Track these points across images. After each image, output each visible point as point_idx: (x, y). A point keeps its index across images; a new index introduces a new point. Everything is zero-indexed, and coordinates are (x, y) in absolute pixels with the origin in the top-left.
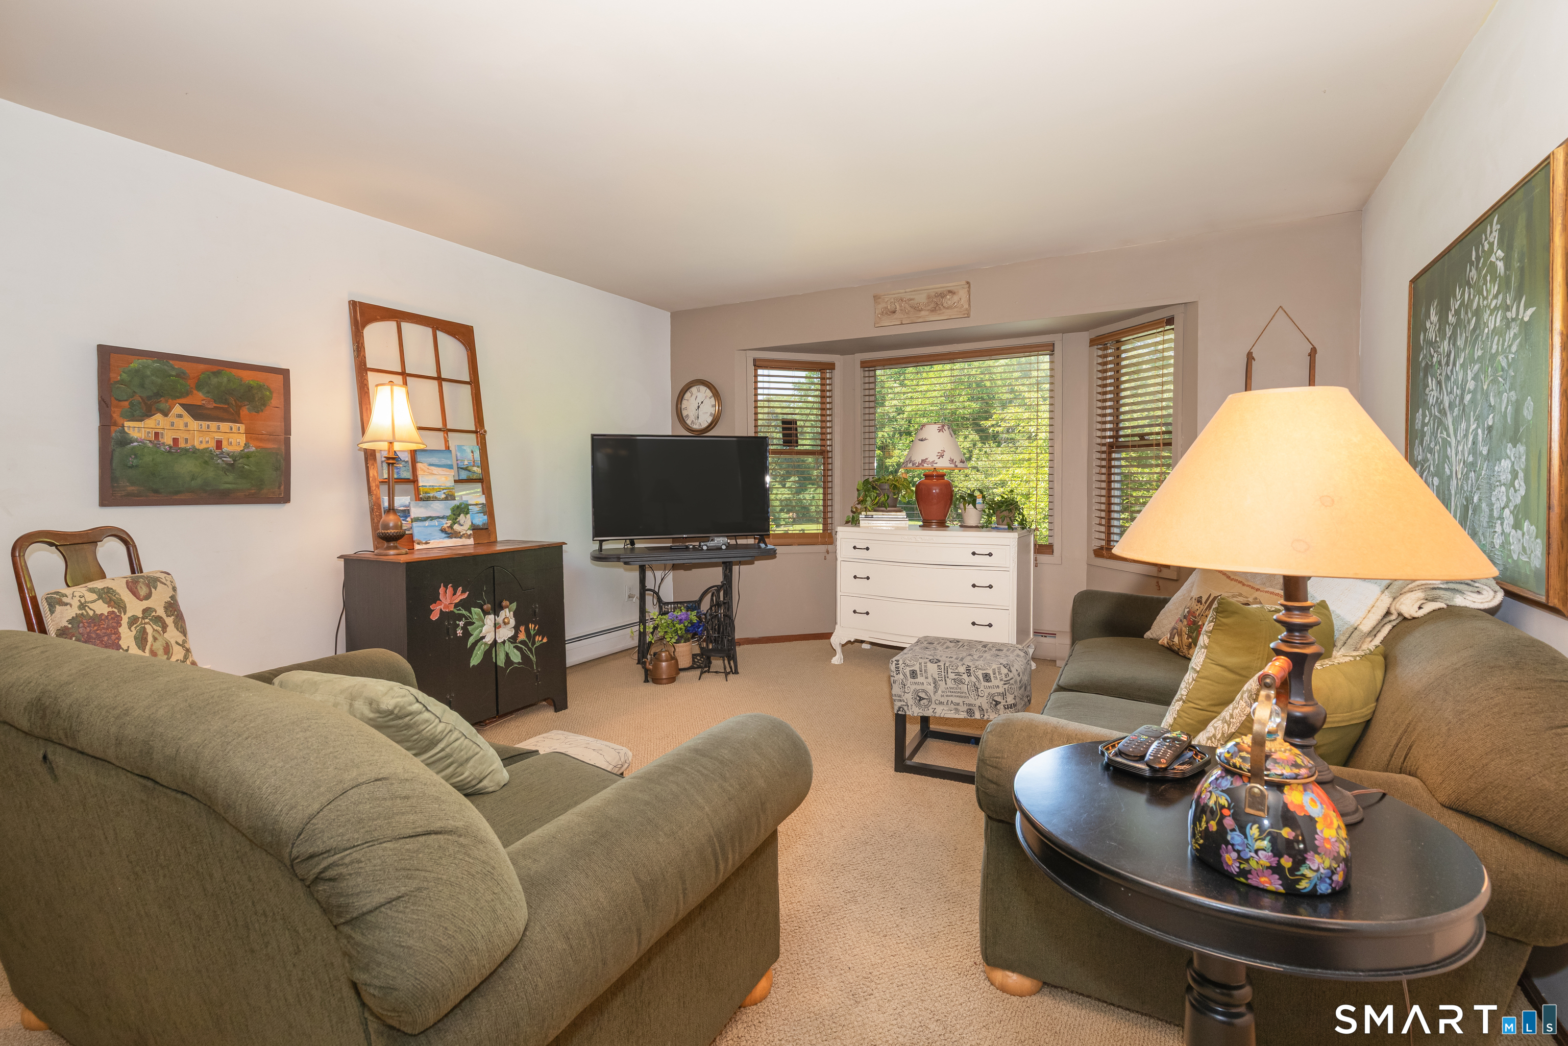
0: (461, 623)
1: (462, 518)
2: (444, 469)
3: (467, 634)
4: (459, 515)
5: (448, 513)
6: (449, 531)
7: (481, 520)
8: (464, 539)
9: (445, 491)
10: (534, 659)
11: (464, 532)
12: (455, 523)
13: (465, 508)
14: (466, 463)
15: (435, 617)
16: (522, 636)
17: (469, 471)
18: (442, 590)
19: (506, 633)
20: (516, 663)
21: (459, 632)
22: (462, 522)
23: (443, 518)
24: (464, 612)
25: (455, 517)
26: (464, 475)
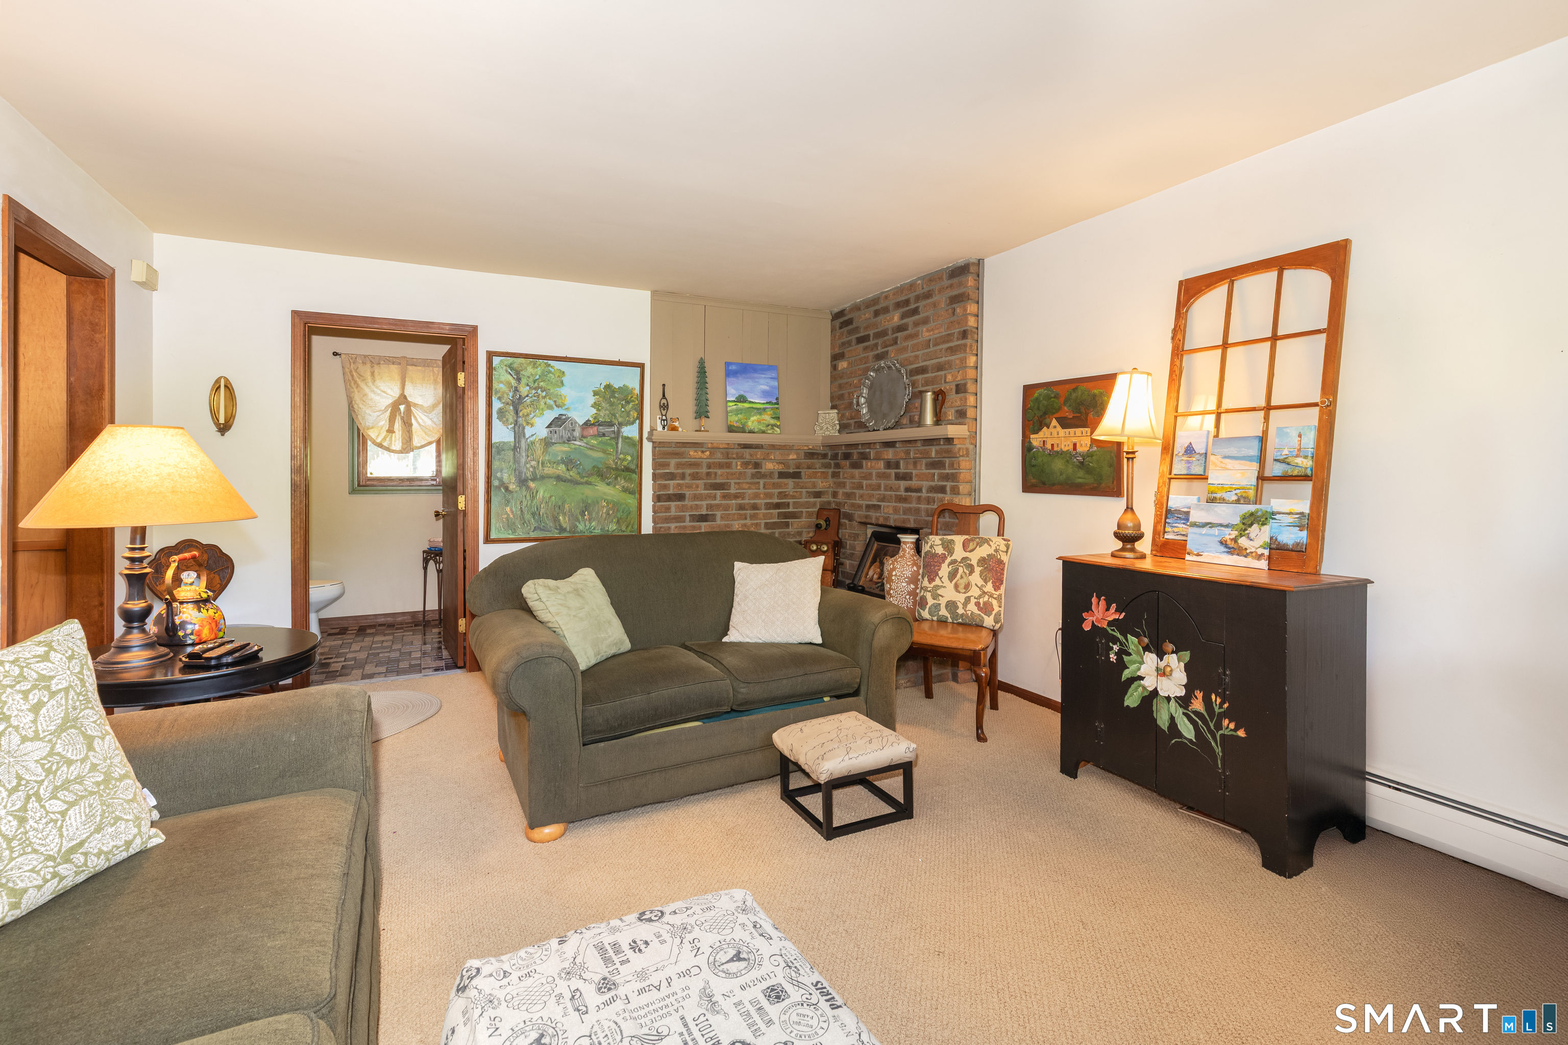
0: (1116, 648)
1: (1254, 530)
2: (1243, 462)
4: (1251, 525)
5: (1236, 520)
6: (1232, 544)
7: (1292, 536)
8: (1249, 559)
9: (1237, 491)
10: (1218, 750)
11: (1253, 550)
12: (1241, 536)
13: (1262, 517)
14: (1286, 452)
15: (1087, 627)
17: (1288, 464)
18: (1094, 600)
20: (1186, 738)
21: (1113, 657)
22: (1252, 536)
23: (1227, 526)
24: (1119, 635)
25: (1243, 527)
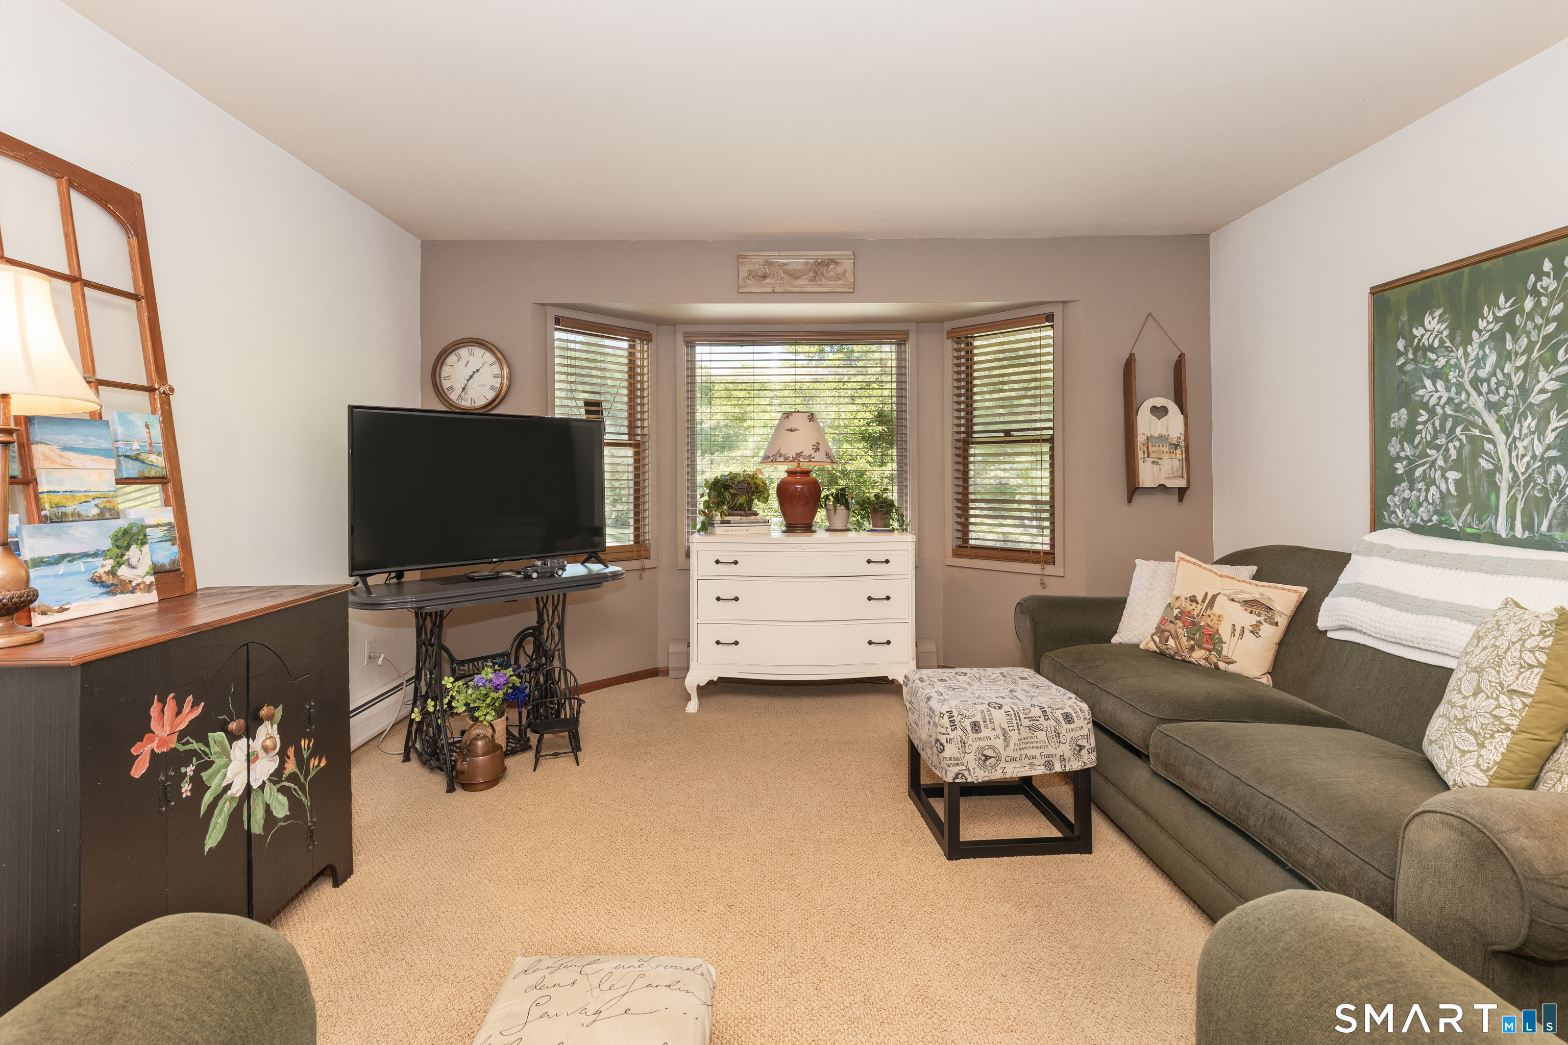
0: (190, 770)
1: (133, 553)
2: (95, 457)
3: (200, 787)
4: (128, 548)
5: (106, 544)
6: (109, 580)
8: (138, 594)
9: (97, 501)
10: (306, 801)
11: (139, 580)
12: (119, 565)
13: (139, 533)
14: (136, 446)
15: (139, 770)
16: (291, 767)
17: (143, 462)
18: (154, 711)
19: (266, 767)
20: (281, 820)
21: (186, 789)
22: (133, 561)
23: (95, 555)
24: (196, 746)
25: (119, 552)
26: (131, 469)
